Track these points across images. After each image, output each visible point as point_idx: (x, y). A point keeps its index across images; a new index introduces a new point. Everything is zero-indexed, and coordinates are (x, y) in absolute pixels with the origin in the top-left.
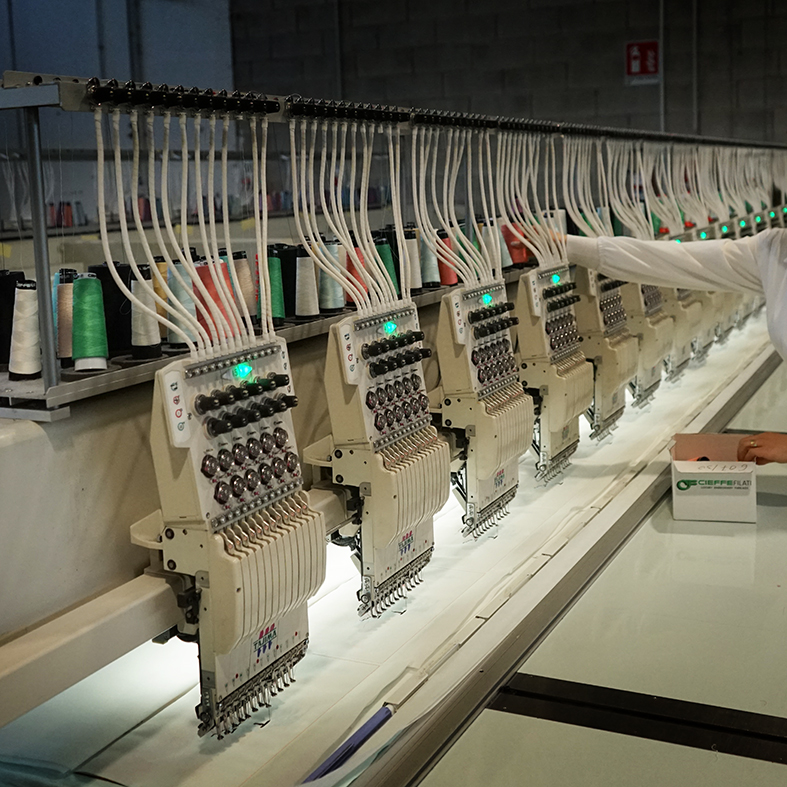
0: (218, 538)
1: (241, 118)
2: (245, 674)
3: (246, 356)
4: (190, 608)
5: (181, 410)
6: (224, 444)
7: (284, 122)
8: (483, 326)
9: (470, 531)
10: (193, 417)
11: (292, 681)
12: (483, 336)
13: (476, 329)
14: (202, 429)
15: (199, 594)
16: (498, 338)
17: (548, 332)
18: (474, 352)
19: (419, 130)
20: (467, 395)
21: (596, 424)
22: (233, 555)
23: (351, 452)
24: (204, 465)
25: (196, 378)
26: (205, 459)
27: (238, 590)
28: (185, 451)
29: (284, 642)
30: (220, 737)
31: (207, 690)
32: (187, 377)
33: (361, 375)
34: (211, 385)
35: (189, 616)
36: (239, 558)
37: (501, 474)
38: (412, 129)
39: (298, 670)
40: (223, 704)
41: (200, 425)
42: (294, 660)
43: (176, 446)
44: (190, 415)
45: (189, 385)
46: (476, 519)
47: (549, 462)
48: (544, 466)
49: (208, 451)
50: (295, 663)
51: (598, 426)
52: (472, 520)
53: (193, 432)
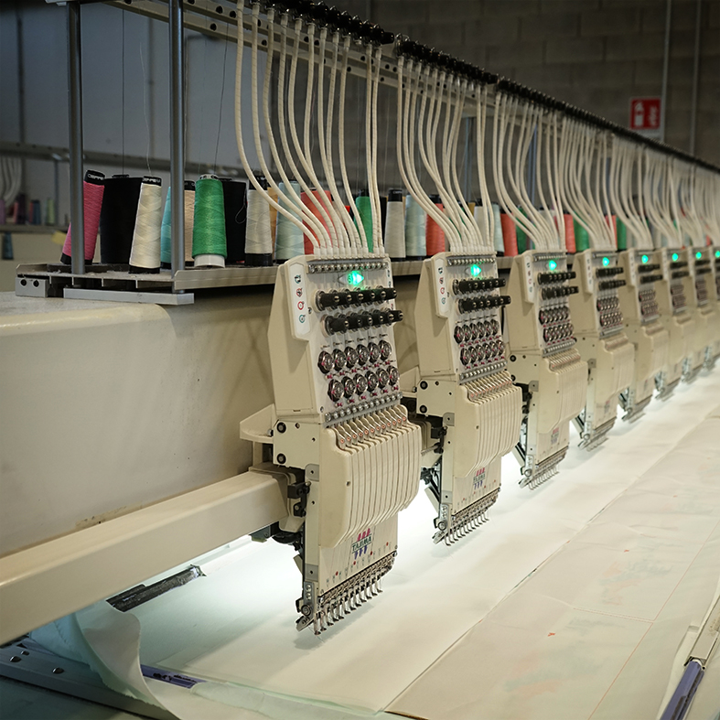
0: (330, 431)
1: (360, 42)
2: (343, 574)
3: (358, 264)
4: (299, 500)
5: (303, 303)
6: (337, 344)
7: (394, 58)
8: (549, 289)
9: (528, 482)
10: (312, 312)
11: (379, 591)
12: (549, 298)
13: (543, 290)
14: (320, 325)
15: (309, 487)
16: (560, 304)
17: (599, 309)
18: (541, 312)
19: (502, 97)
20: (534, 352)
21: (628, 406)
22: (344, 450)
23: (437, 383)
24: (320, 360)
25: (316, 275)
26: (322, 354)
27: (348, 483)
28: (304, 343)
29: (377, 550)
30: (317, 633)
31: (310, 583)
32: (310, 272)
33: (451, 309)
34: (329, 285)
35: (297, 508)
36: (351, 452)
37: (555, 432)
38: (496, 95)
39: (385, 582)
40: (324, 600)
41: (318, 322)
42: (382, 571)
43: (297, 337)
44: (310, 309)
45: (311, 281)
46: (534, 471)
47: (593, 432)
48: (588, 435)
49: (325, 347)
50: (383, 574)
51: (631, 409)
52: (530, 471)
53: (313, 326)
